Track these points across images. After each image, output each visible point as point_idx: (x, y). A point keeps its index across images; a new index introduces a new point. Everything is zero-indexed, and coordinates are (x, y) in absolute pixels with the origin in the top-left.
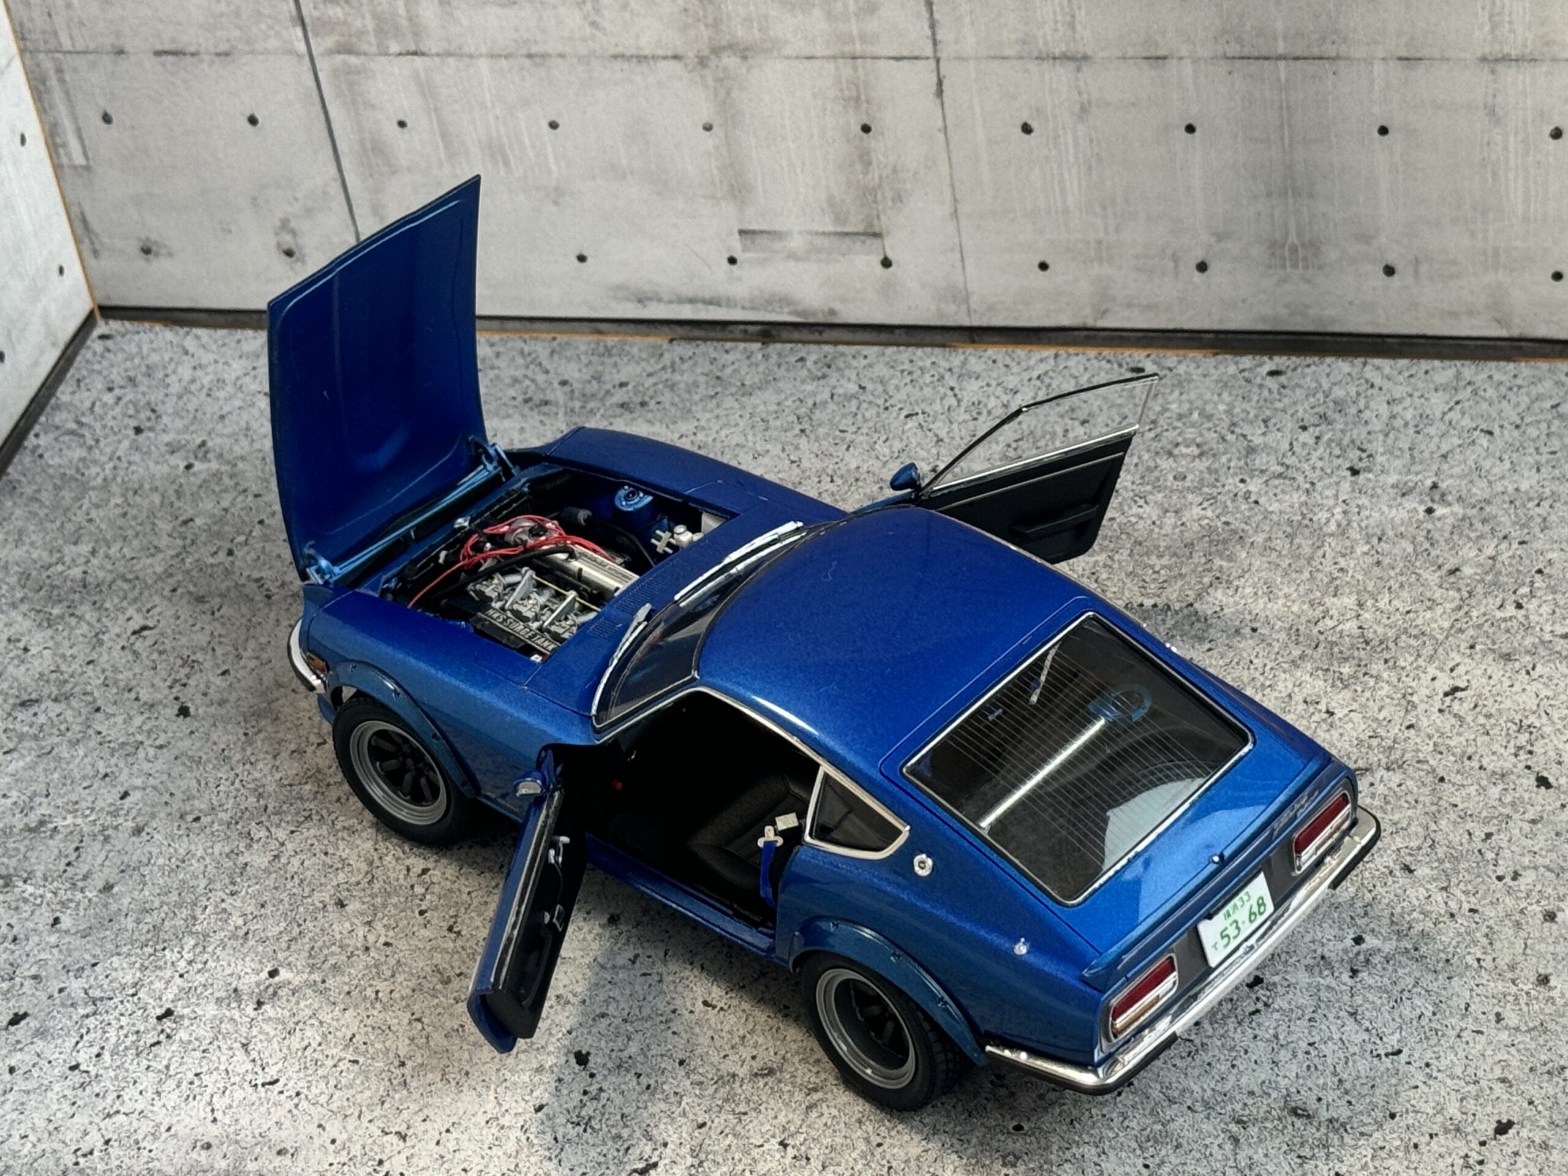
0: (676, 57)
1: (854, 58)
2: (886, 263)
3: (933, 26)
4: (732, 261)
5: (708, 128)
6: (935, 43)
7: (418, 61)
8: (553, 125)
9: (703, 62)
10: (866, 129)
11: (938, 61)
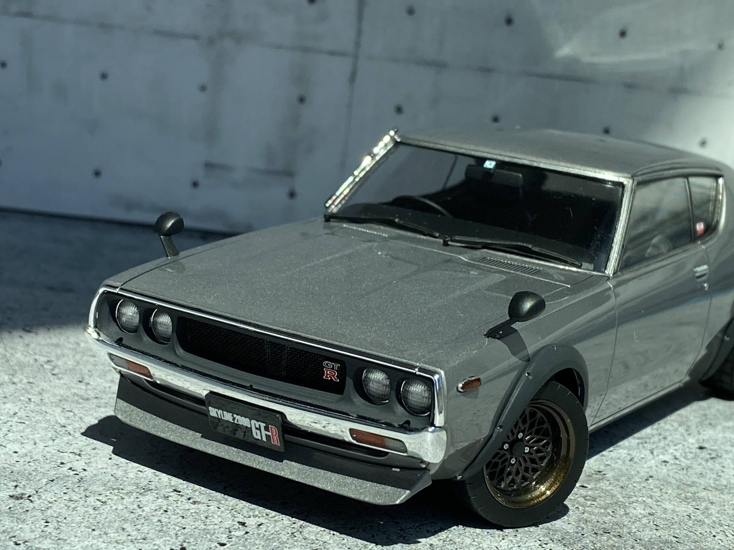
0: (196, 37)
1: (306, 50)
2: (292, 195)
3: (359, 32)
4: (195, 184)
5: (203, 88)
6: (358, 44)
7: (26, 22)
8: (104, 76)
9: (211, 41)
10: (302, 100)
11: (356, 57)
